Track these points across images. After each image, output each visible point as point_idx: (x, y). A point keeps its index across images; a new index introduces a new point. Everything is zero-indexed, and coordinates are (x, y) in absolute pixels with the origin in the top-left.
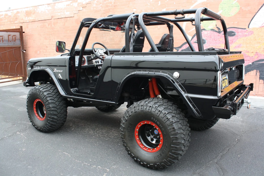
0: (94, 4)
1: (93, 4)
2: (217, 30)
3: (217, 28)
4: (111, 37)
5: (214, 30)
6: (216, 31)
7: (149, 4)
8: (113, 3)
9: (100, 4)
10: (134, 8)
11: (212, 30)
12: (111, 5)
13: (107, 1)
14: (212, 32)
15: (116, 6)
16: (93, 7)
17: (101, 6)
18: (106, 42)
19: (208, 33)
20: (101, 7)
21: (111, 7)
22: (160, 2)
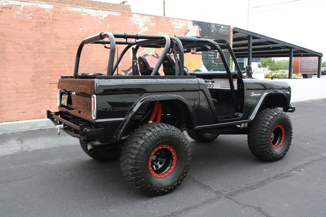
0: (18, 11)
1: (16, 11)
2: (156, 55)
3: (156, 54)
4: (50, 58)
5: (154, 56)
6: (155, 57)
7: (97, 25)
8: (51, 15)
9: (30, 13)
10: (80, 27)
11: (153, 55)
12: (48, 17)
13: (41, 12)
14: (153, 57)
15: (56, 20)
16: (17, 15)
17: (31, 16)
18: (41, 64)
19: (150, 58)
20: (31, 18)
21: (48, 21)
22: (108, 25)
